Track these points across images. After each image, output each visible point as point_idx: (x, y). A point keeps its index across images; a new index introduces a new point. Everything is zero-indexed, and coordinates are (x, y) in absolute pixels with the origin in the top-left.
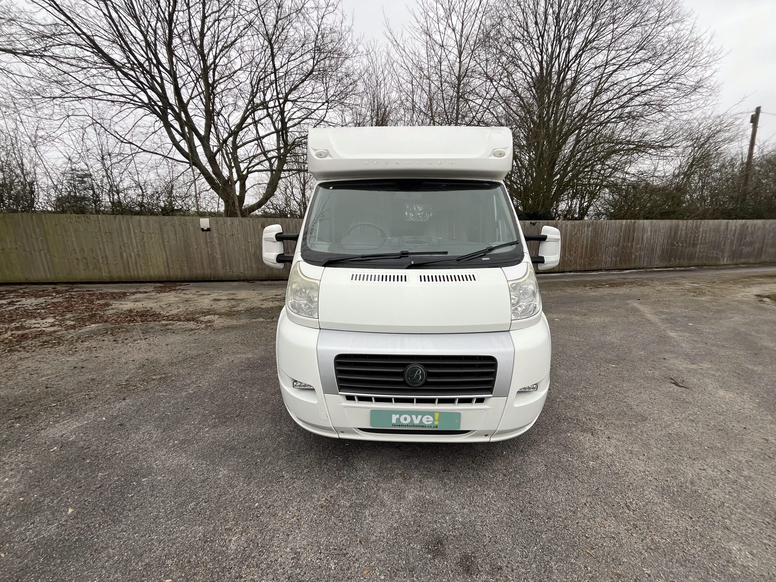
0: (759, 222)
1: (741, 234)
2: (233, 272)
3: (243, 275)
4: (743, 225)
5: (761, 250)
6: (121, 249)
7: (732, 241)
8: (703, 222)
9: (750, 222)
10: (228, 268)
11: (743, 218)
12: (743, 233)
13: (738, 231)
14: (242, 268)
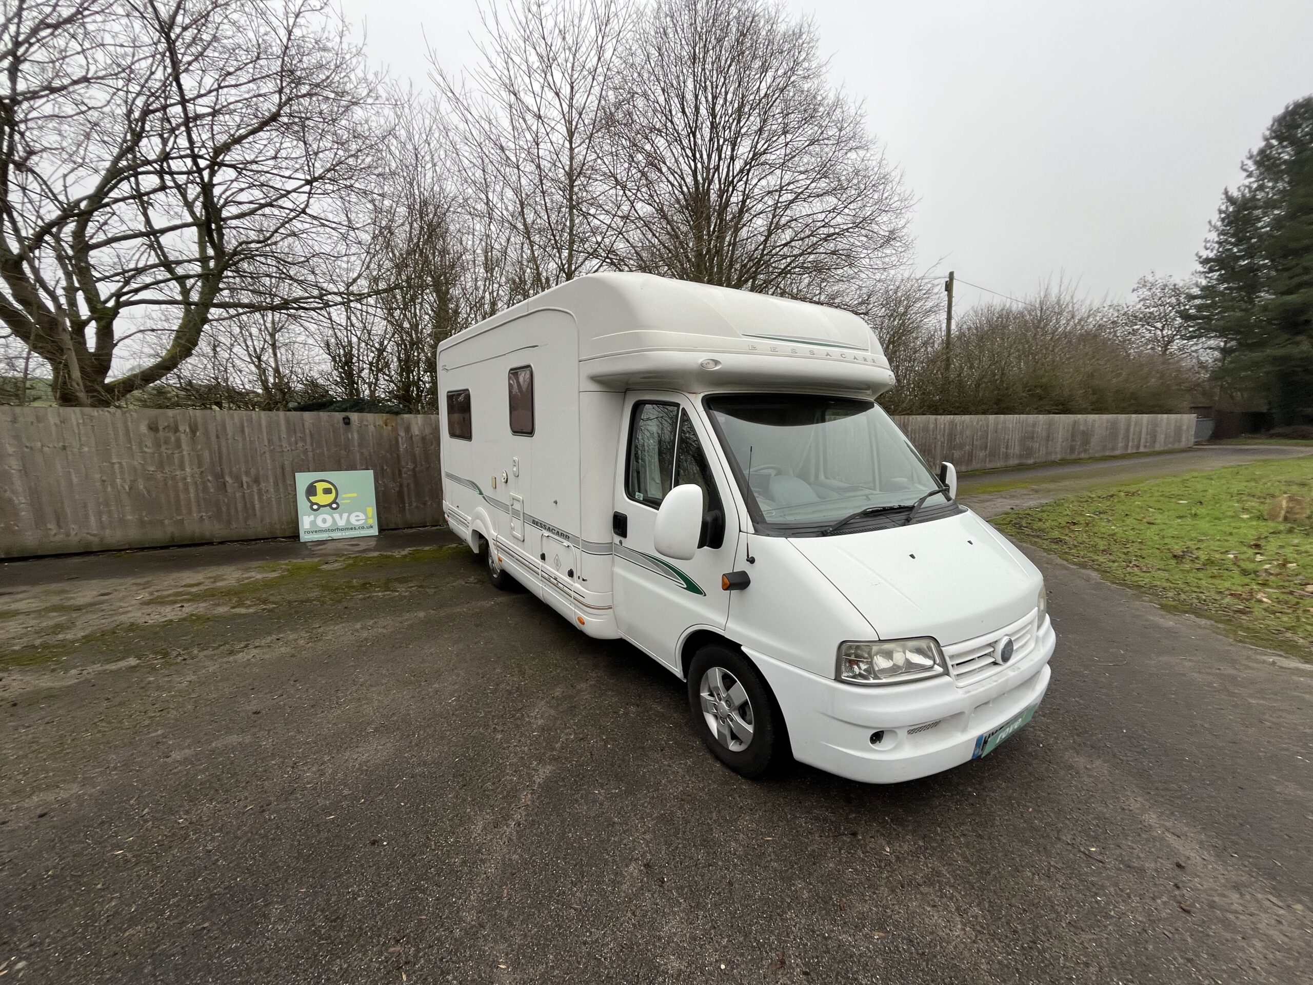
0: (967, 418)
1: (950, 435)
4: (952, 422)
5: (971, 454)
7: (943, 443)
8: (911, 417)
9: (958, 418)
10: (49, 526)
11: (950, 413)
12: (952, 433)
13: (947, 431)
14: (93, 524)
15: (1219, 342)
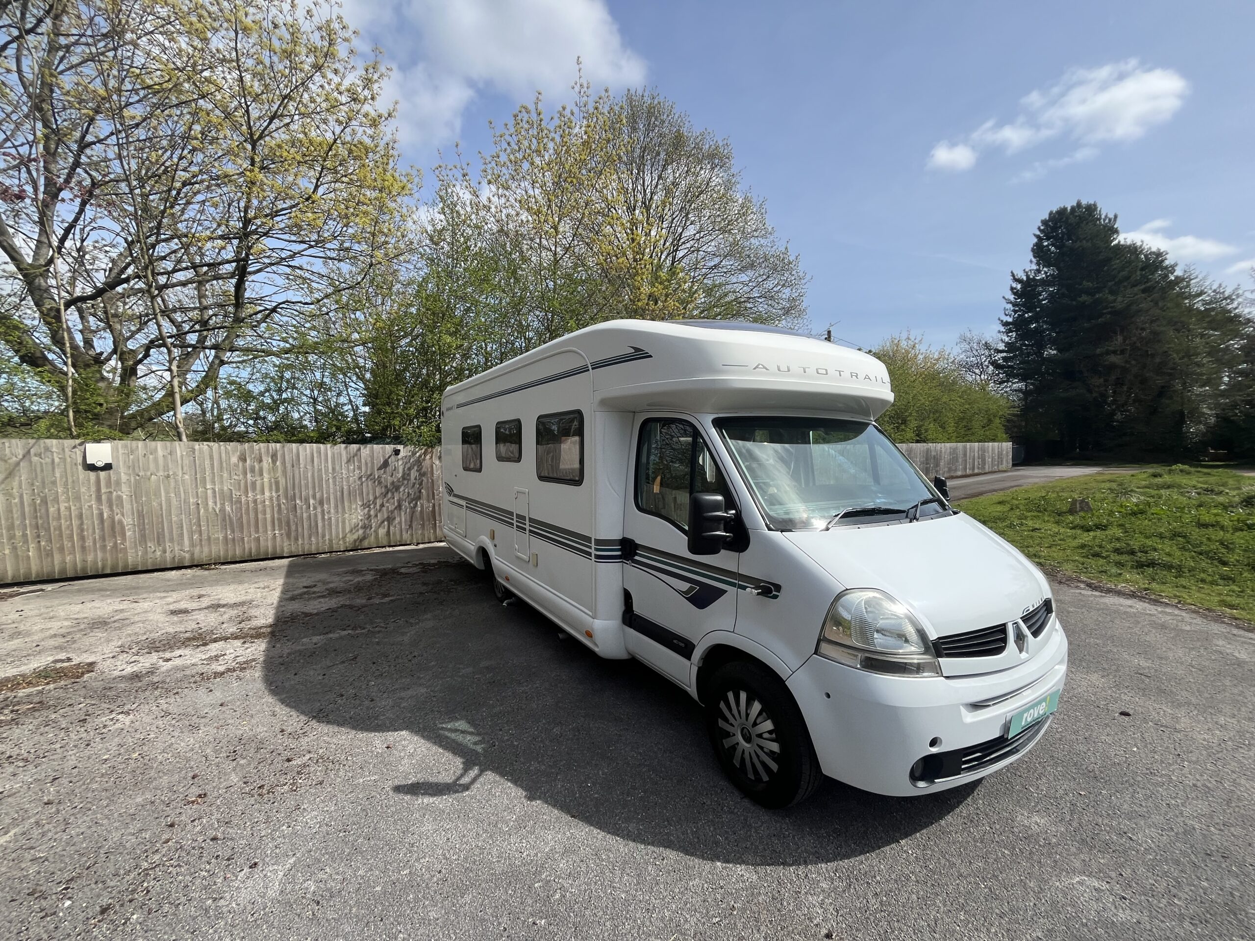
2: (165, 552)
3: (187, 556)
10: (150, 546)
14: (186, 542)
15: (1021, 385)
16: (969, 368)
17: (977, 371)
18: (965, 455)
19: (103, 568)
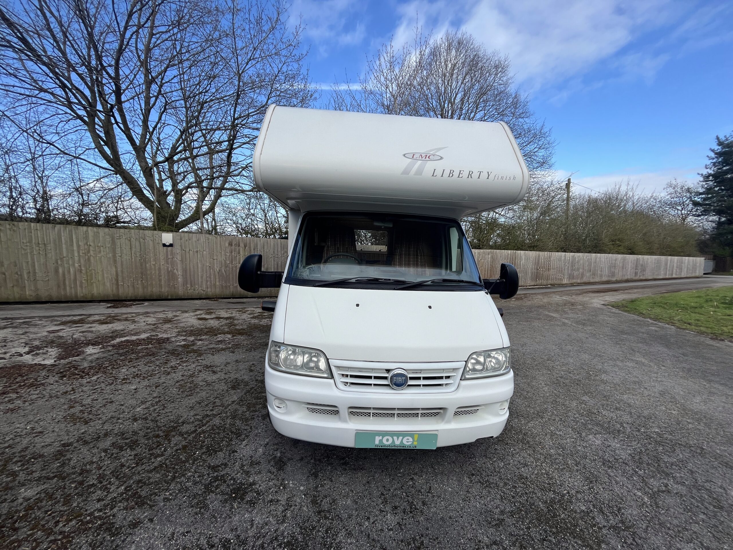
2: (194, 290)
3: (205, 293)
4: (573, 256)
5: (583, 275)
6: (57, 263)
7: (568, 267)
8: (553, 253)
9: (577, 255)
10: (188, 286)
11: (572, 252)
12: (573, 262)
13: (571, 261)
14: (204, 286)
15: (716, 218)
16: (673, 205)
17: (680, 208)
18: (666, 264)
19: (168, 296)
